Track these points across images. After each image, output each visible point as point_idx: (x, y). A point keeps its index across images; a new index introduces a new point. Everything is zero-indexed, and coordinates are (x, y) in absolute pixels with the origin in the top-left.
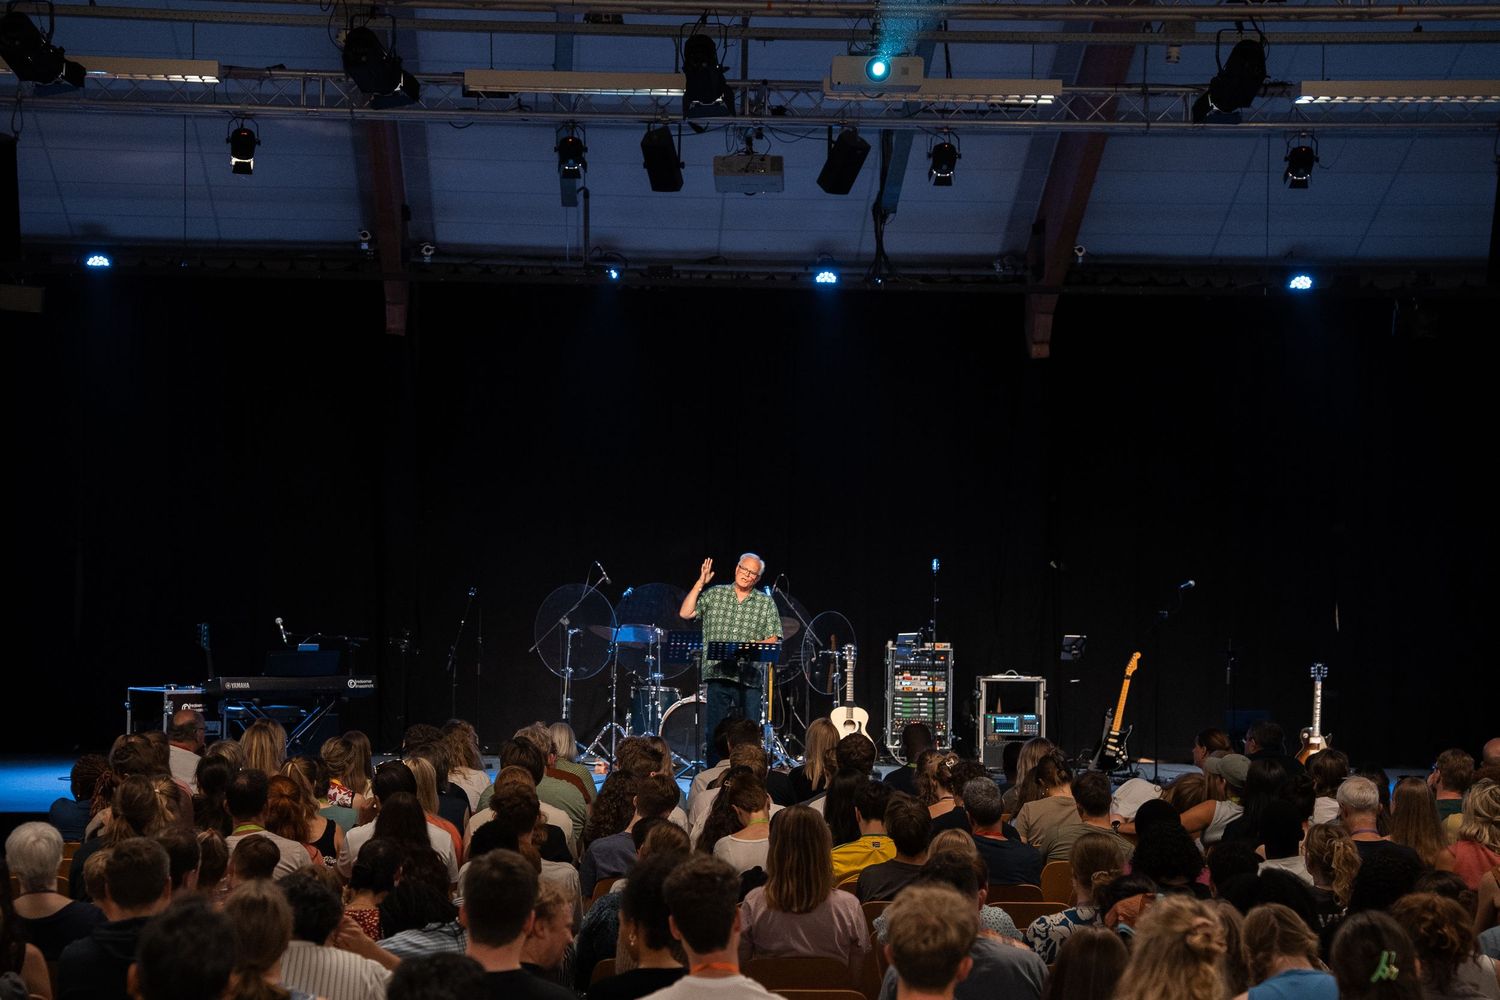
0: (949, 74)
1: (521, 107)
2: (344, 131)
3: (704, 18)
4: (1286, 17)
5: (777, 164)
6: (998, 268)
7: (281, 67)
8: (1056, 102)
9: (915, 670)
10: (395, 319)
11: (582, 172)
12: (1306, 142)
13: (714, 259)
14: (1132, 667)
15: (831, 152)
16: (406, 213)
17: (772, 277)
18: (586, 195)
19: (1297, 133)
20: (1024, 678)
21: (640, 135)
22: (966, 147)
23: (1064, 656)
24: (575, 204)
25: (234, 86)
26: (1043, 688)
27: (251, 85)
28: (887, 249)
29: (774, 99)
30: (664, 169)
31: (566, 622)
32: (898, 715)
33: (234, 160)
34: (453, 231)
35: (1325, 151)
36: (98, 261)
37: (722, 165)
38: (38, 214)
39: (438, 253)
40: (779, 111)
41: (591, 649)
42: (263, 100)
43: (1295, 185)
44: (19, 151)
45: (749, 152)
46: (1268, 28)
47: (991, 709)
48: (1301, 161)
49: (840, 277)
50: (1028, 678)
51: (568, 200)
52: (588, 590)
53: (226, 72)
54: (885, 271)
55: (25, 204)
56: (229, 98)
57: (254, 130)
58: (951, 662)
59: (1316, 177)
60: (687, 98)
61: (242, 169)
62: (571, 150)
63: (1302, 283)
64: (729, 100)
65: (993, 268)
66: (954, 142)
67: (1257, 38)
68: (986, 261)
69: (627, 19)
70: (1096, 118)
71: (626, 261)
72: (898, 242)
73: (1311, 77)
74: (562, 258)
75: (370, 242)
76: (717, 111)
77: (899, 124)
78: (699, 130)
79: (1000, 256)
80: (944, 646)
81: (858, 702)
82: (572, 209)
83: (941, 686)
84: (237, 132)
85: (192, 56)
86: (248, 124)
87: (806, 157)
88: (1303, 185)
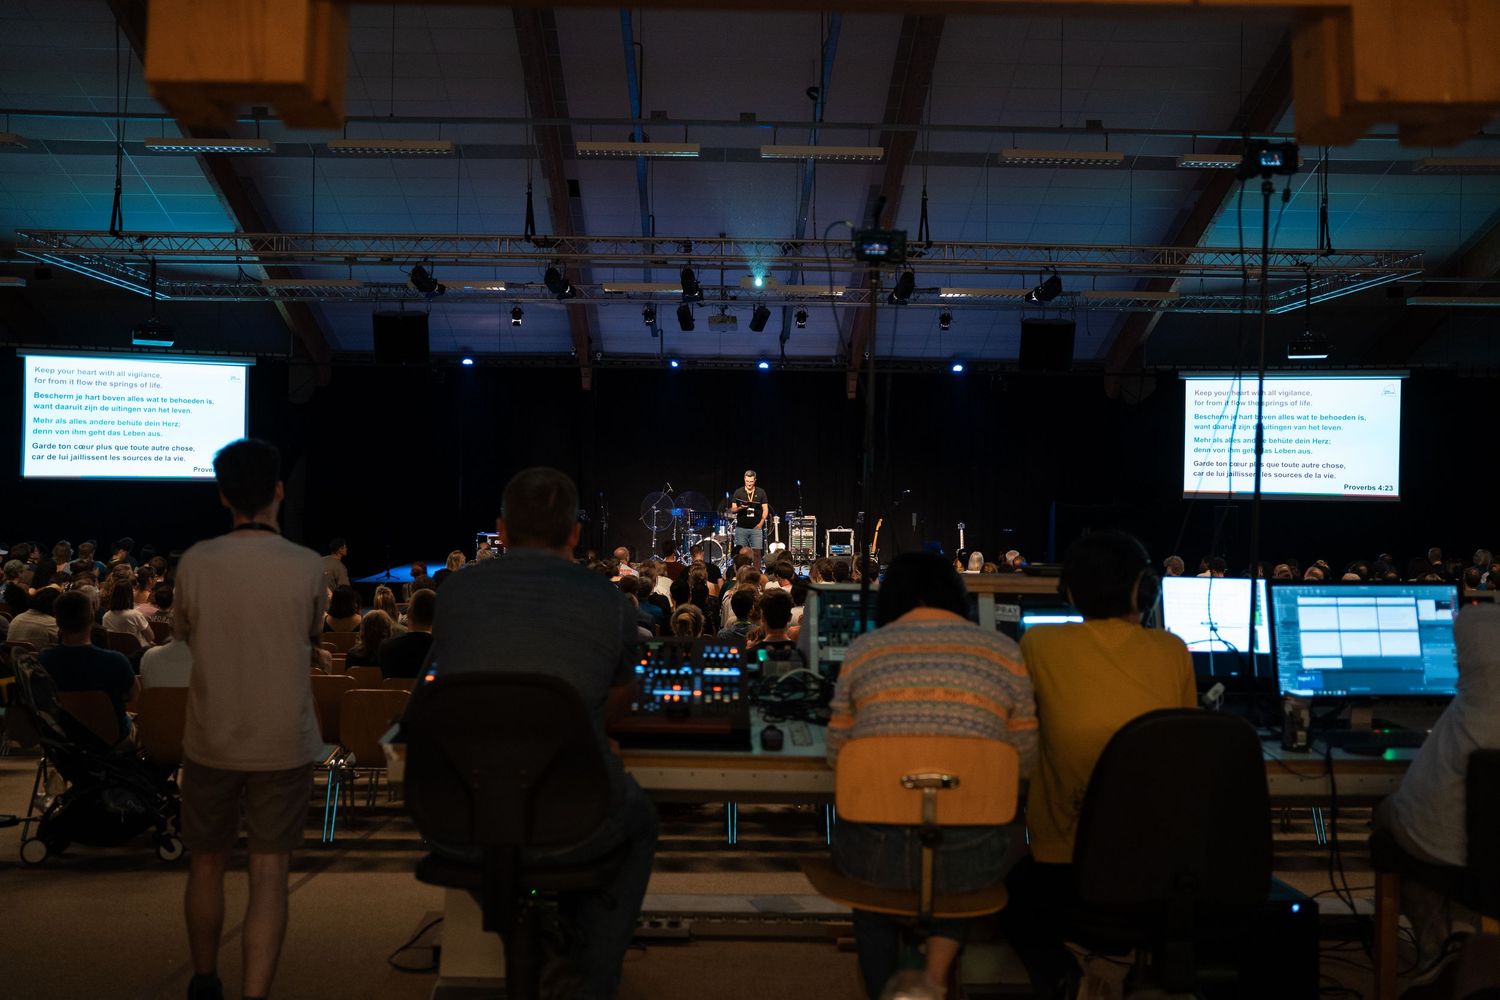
0: (803, 284)
1: (629, 297)
2: (563, 307)
3: (690, 261)
4: (922, 263)
5: (734, 319)
6: (834, 361)
7: (532, 283)
8: (844, 294)
9: (801, 527)
10: (586, 383)
11: (656, 323)
12: (947, 312)
13: (719, 358)
14: (879, 524)
15: (755, 315)
16: (590, 340)
17: (741, 365)
18: (662, 333)
19: (944, 308)
20: (843, 530)
21: (677, 307)
22: (810, 313)
23: (858, 521)
24: (657, 336)
25: (513, 291)
26: (852, 534)
27: (519, 290)
28: (786, 353)
29: (732, 293)
30: (686, 322)
31: (654, 507)
32: (794, 545)
33: (513, 321)
34: (611, 347)
35: (955, 315)
36: (467, 362)
37: (712, 320)
38: (437, 344)
39: (603, 356)
40: (734, 298)
41: (665, 518)
42: (526, 296)
44: (429, 319)
45: (723, 315)
46: (916, 267)
47: (831, 543)
48: (945, 319)
49: (770, 365)
50: (847, 530)
51: (654, 334)
52: (663, 494)
53: (508, 285)
54: (785, 363)
55: (431, 339)
56: (511, 296)
57: (522, 308)
58: (816, 524)
59: (952, 325)
60: (684, 293)
61: (517, 324)
62: (650, 314)
63: (958, 368)
64: (701, 294)
65: (832, 361)
66: (806, 310)
67: (910, 271)
68: (827, 359)
69: (669, 263)
71: (681, 359)
72: (791, 350)
73: (944, 286)
74: (654, 358)
75: (576, 352)
76: (696, 299)
77: (787, 304)
78: (701, 306)
79: (836, 356)
80: (813, 517)
81: (780, 541)
82: (656, 338)
83: (811, 534)
84: (514, 309)
85: (496, 279)
86: (519, 306)
87: (745, 316)
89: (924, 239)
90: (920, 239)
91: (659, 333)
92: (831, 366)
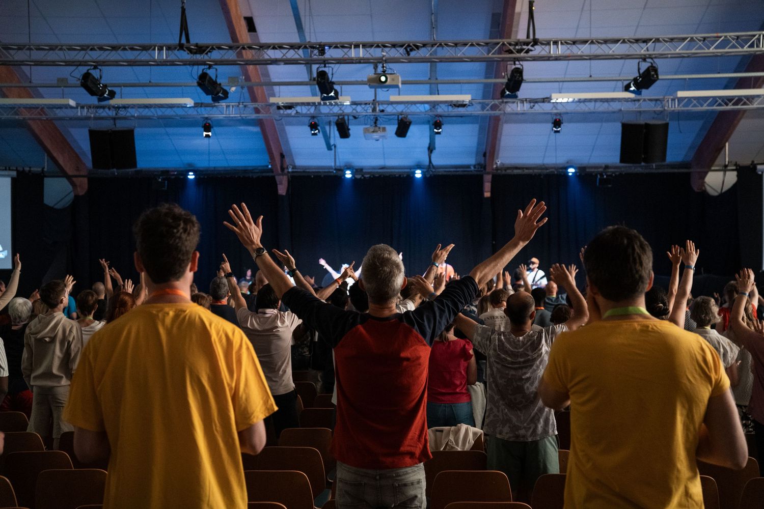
3: (325, 64)
4: (530, 60)
5: (384, 129)
6: (473, 168)
10: (282, 190)
11: (318, 134)
12: (558, 117)
13: (383, 168)
15: (399, 124)
17: (401, 173)
18: (335, 147)
19: (556, 114)
27: (208, 109)
29: (380, 107)
30: (343, 130)
33: (204, 133)
34: (300, 162)
37: (366, 130)
39: (294, 169)
40: (383, 111)
43: (556, 132)
45: (375, 126)
46: (524, 63)
48: (557, 123)
49: (423, 174)
51: (329, 148)
54: (434, 171)
56: (202, 114)
57: (211, 123)
59: (563, 129)
61: (208, 136)
62: (315, 126)
63: (571, 171)
65: (471, 168)
67: (519, 66)
68: (468, 166)
70: (488, 110)
71: (353, 169)
72: (438, 160)
74: (332, 169)
75: (271, 165)
78: (355, 118)
79: (475, 165)
82: (330, 151)
84: (205, 124)
86: (209, 122)
88: (558, 132)
89: (531, 37)
90: (528, 37)
91: (333, 147)
92: (471, 171)
